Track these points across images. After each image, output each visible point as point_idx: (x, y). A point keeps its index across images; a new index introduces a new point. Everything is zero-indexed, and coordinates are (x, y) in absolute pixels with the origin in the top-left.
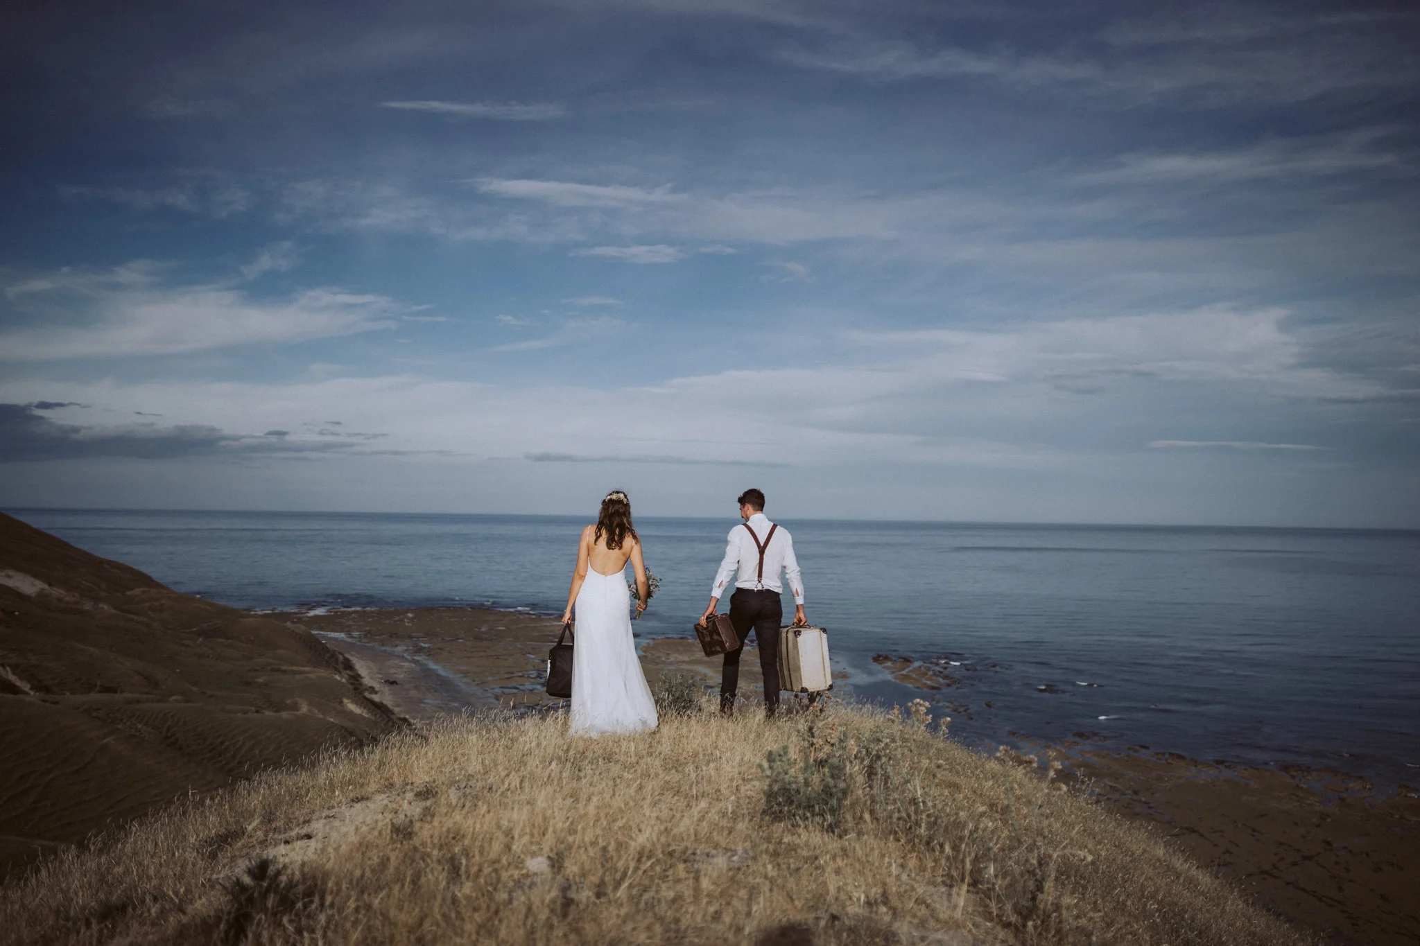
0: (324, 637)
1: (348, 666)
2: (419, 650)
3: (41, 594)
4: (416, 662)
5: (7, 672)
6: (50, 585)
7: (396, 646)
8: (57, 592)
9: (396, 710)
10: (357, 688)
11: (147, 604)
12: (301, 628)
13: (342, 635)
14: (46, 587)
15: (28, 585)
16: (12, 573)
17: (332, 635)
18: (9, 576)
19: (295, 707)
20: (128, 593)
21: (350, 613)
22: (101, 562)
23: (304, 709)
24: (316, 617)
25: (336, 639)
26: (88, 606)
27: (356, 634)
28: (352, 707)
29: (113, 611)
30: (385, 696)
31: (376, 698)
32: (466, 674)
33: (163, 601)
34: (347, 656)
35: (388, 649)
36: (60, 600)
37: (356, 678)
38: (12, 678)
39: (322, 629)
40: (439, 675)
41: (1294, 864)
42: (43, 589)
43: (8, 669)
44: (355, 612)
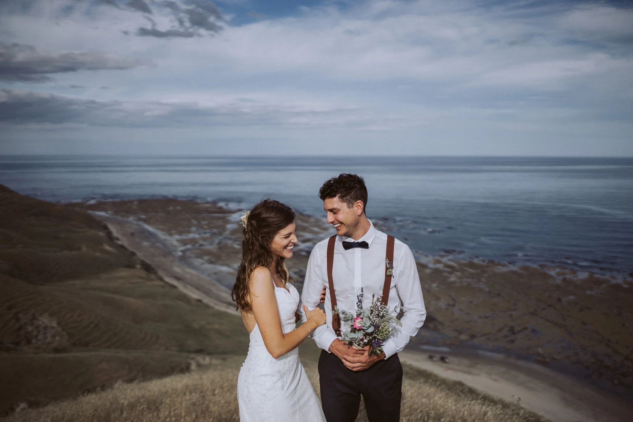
0: (94, 214)
1: (105, 228)
2: (140, 219)
4: (138, 225)
7: (129, 217)
9: (129, 248)
10: (110, 238)
11: (6, 201)
12: (83, 210)
13: (102, 214)
17: (99, 213)
19: (79, 249)
21: (107, 203)
23: (84, 249)
24: (90, 205)
25: (100, 216)
27: (110, 212)
28: (107, 248)
30: (124, 242)
31: (120, 242)
32: (162, 230)
33: (14, 199)
34: (105, 222)
35: (126, 219)
37: (109, 234)
39: (93, 210)
40: (149, 232)
41: (544, 309)
44: (109, 202)
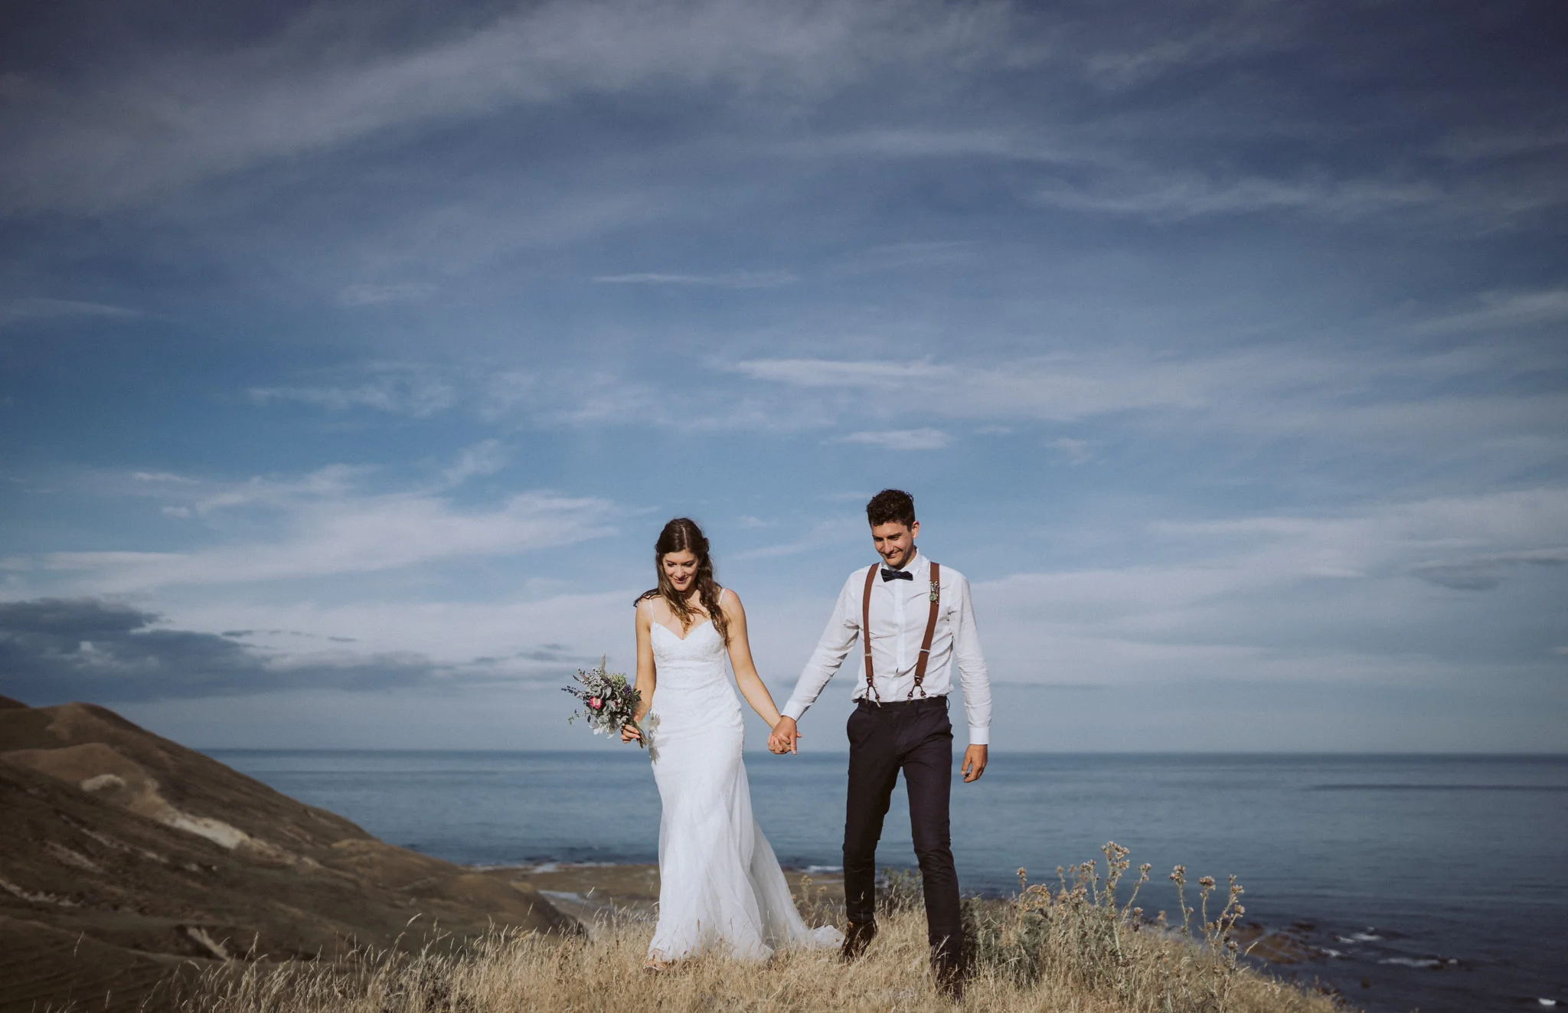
0: (553, 898)
3: (241, 846)
5: (202, 935)
6: (251, 835)
8: (258, 844)
11: (354, 859)
12: (526, 887)
13: (573, 896)
14: (246, 837)
15: (227, 836)
16: (209, 821)
17: (563, 895)
18: (207, 826)
20: (335, 845)
21: (583, 870)
22: (305, 811)
24: (545, 875)
25: (565, 900)
26: (290, 859)
27: (589, 895)
29: (318, 866)
33: (373, 855)
36: (261, 853)
38: (209, 942)
39: (550, 888)
42: (242, 842)
43: (204, 931)
44: (589, 869)
